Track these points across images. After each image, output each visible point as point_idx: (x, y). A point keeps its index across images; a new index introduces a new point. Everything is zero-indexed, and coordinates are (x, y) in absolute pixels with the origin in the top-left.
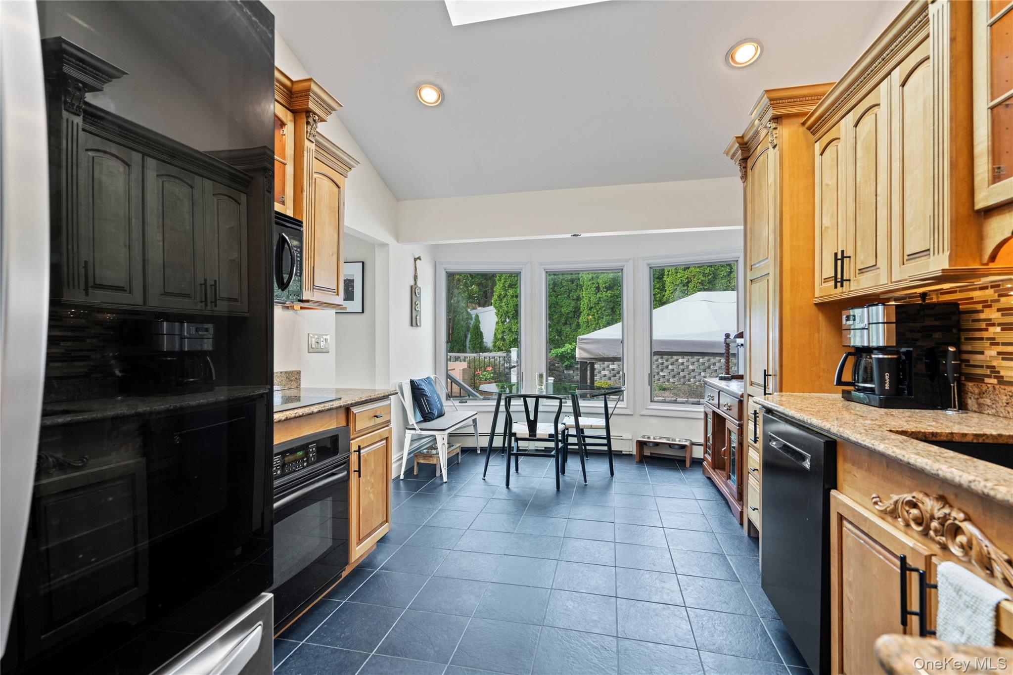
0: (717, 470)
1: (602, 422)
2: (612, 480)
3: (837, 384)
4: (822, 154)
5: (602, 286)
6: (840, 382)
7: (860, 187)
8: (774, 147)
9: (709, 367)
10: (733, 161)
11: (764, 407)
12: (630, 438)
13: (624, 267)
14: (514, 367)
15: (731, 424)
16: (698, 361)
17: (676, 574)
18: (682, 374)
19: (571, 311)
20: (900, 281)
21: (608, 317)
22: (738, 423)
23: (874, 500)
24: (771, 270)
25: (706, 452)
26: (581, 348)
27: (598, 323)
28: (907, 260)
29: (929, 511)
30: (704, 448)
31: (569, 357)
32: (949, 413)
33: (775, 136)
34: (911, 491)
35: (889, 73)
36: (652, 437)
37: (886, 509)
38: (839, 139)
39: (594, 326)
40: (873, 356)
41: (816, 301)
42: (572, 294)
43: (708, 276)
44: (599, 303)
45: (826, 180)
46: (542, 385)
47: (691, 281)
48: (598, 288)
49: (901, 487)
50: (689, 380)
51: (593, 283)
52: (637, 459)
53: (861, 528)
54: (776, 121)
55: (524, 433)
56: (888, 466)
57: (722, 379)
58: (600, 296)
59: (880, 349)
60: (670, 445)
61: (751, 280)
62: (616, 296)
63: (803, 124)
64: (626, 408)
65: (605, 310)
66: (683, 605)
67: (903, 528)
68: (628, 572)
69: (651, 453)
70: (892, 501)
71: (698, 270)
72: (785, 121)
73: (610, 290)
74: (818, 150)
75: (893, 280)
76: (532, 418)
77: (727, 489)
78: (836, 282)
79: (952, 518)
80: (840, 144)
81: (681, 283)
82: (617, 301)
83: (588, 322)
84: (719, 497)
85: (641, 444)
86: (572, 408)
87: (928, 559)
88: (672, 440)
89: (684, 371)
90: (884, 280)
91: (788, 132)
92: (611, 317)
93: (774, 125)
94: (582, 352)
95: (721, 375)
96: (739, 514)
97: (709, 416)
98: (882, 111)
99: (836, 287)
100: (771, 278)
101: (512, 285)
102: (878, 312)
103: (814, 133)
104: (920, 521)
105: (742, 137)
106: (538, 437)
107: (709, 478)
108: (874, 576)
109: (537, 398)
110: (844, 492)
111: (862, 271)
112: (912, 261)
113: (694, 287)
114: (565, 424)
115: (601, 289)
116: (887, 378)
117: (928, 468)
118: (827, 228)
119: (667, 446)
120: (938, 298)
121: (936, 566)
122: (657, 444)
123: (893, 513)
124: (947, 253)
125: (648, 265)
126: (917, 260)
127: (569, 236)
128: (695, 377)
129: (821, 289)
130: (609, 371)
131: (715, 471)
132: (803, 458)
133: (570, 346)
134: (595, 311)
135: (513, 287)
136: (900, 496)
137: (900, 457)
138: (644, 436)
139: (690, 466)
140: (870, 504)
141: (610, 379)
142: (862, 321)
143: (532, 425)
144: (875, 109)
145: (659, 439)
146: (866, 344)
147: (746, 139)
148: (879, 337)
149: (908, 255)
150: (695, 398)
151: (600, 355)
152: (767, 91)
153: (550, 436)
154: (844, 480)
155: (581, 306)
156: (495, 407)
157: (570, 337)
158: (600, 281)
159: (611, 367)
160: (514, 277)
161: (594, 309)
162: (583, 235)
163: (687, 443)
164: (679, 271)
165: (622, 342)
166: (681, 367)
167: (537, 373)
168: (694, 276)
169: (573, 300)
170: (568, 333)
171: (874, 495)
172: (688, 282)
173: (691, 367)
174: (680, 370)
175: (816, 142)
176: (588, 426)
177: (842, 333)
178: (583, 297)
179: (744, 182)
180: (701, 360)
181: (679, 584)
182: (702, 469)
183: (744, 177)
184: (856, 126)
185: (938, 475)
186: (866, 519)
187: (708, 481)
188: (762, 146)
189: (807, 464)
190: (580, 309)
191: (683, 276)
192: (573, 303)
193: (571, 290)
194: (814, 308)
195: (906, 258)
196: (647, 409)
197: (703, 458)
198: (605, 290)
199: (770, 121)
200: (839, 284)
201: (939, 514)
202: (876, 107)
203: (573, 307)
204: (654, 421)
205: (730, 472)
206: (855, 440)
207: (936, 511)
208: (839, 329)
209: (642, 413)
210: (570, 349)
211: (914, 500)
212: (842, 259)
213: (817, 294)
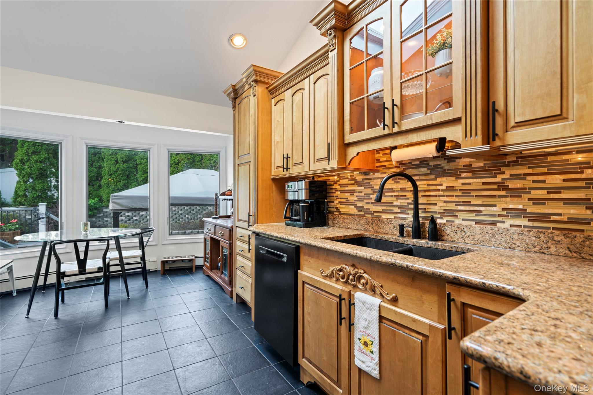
0: (213, 271)
1: (139, 253)
2: (148, 290)
3: (285, 218)
4: (275, 105)
5: (120, 160)
6: (286, 218)
7: (295, 125)
8: (254, 96)
9: (190, 212)
10: (228, 98)
11: (254, 233)
12: (156, 260)
13: (151, 149)
14: (43, 218)
15: (224, 243)
16: (184, 209)
17: (206, 338)
18: (175, 217)
19: (94, 176)
20: (314, 170)
21: (124, 181)
22: (229, 242)
23: (321, 271)
24: (252, 160)
25: (205, 261)
26: (113, 202)
27: (116, 185)
28: (316, 161)
29: (349, 272)
30: (204, 259)
31: (93, 209)
32: (325, 227)
33: (255, 90)
34: (339, 265)
35: (309, 76)
36: (171, 257)
37: (327, 274)
38: (284, 100)
39: (113, 187)
40: (300, 204)
41: (272, 177)
42: (94, 164)
43: (190, 160)
44: (117, 172)
45: (278, 118)
46: (87, 231)
47: (180, 162)
48: (117, 162)
49: (334, 263)
50: (179, 220)
51: (113, 158)
52: (162, 273)
53: (316, 286)
54: (255, 82)
55: (74, 271)
56: (327, 255)
57: (214, 218)
58: (119, 166)
59: (304, 201)
60: (183, 261)
61: (238, 164)
62: (131, 167)
63: (267, 88)
64: (152, 241)
65: (122, 177)
66: (216, 356)
67: (335, 282)
68: (177, 349)
69: (170, 267)
70: (330, 271)
71: (184, 156)
72: (259, 84)
73: (126, 163)
74: (273, 104)
75: (310, 170)
76: (82, 257)
77: (220, 280)
78: (284, 169)
79: (359, 273)
80: (285, 103)
81: (174, 163)
82: (131, 171)
83: (108, 184)
84: (216, 285)
85: (164, 263)
86: (115, 245)
87: (349, 293)
88: (184, 257)
89: (176, 215)
90: (306, 169)
91: (260, 89)
92: (127, 181)
93: (255, 84)
94: (114, 205)
95: (213, 217)
96: (230, 293)
97: (207, 240)
98: (306, 92)
99: (284, 171)
100: (252, 164)
101: (36, 152)
102: (302, 184)
103: (271, 94)
104: (343, 277)
105: (235, 86)
106: (87, 271)
107: (208, 276)
108: (323, 306)
109: (88, 241)
110: (304, 270)
111: (295, 164)
112: (319, 162)
113: (182, 166)
114: (109, 258)
115: (119, 162)
116: (306, 214)
117: (352, 253)
118: (278, 142)
119: (181, 261)
120: (317, 179)
121: (354, 295)
122: (174, 261)
123: (330, 276)
124: (337, 160)
125: (168, 149)
126: (321, 162)
127: (115, 121)
128: (182, 218)
129: (275, 172)
130: (125, 218)
131: (212, 271)
132: (283, 257)
133: (93, 201)
134: (114, 177)
135: (37, 153)
136: (335, 267)
137: (338, 250)
138: (165, 258)
139: (195, 270)
140: (319, 274)
141: (126, 222)
142: (295, 188)
143: (82, 264)
144: (302, 91)
145: (175, 258)
146: (296, 199)
147: (237, 88)
148: (302, 196)
149: (317, 159)
150: (183, 230)
151: (130, 207)
152: (253, 65)
153: (99, 268)
154: (304, 264)
155: (103, 172)
156: (40, 252)
157: (93, 194)
158: (118, 156)
159: (127, 214)
160: (38, 146)
161: (113, 175)
162: (127, 123)
163: (193, 258)
164: (173, 155)
165: (150, 198)
166: (174, 212)
167: (82, 222)
168: (182, 159)
169: (96, 168)
170: (92, 191)
171: (321, 269)
172: (178, 163)
173: (180, 212)
174: (173, 214)
175: (272, 99)
176: (128, 256)
177: (285, 194)
178: (104, 166)
179: (234, 111)
180: (186, 208)
181: (210, 344)
182: (202, 271)
183: (234, 108)
184: (293, 96)
185: (357, 256)
186: (318, 281)
187: (207, 278)
188: (246, 94)
189: (285, 259)
190: (101, 174)
191: (176, 159)
192: (96, 170)
193: (94, 161)
194: (271, 180)
195: (316, 160)
196: (167, 240)
197: (203, 264)
198: (122, 163)
199: (252, 81)
200: (285, 170)
201: (353, 272)
202: (302, 90)
203: (95, 173)
204: (171, 247)
205: (223, 270)
206: (314, 245)
207: (352, 271)
208: (283, 191)
209: (163, 243)
210: (94, 203)
211: (342, 268)
212: (287, 158)
213: (272, 174)
